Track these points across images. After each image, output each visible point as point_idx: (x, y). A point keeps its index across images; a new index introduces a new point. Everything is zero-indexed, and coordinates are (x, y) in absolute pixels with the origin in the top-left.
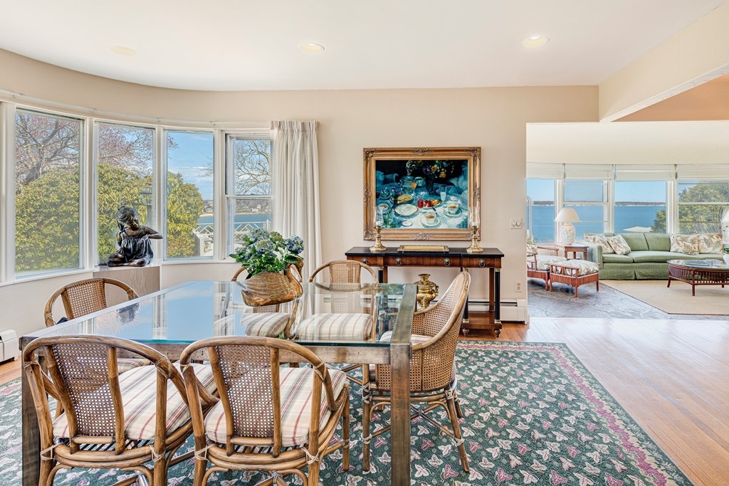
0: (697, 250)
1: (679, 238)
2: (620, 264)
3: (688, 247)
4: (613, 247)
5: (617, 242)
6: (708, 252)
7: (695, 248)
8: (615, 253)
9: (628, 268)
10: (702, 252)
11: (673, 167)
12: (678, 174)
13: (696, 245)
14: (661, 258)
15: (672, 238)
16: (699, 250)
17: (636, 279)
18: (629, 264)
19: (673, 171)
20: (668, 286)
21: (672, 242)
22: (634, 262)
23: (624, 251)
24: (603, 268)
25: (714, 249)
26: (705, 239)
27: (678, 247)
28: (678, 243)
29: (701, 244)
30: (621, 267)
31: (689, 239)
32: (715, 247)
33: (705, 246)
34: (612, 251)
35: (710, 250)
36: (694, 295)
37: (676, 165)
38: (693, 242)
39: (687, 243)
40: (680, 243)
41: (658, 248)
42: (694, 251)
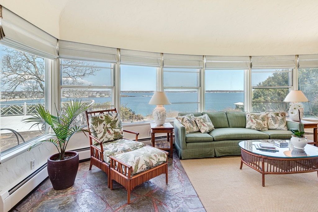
0: (266, 126)
1: (252, 117)
2: (201, 144)
3: (259, 124)
4: (199, 125)
5: (202, 121)
6: (274, 128)
7: (264, 125)
8: (200, 131)
9: (209, 146)
10: (270, 127)
11: (249, 58)
12: (252, 64)
13: (266, 122)
14: (237, 136)
15: (247, 116)
16: (268, 126)
17: (215, 157)
18: (210, 143)
19: (249, 62)
20: (241, 168)
21: (247, 119)
22: (214, 140)
23: (208, 129)
24: (186, 148)
25: (279, 126)
26: (272, 116)
27: (251, 124)
28: (252, 121)
29: (270, 121)
30: (202, 146)
31: (261, 116)
32: (280, 124)
33: (273, 123)
34: (197, 130)
35: (276, 126)
36: (264, 185)
37: (251, 57)
38: (263, 119)
39: (259, 121)
40: (254, 120)
41: (237, 125)
42: (264, 128)
